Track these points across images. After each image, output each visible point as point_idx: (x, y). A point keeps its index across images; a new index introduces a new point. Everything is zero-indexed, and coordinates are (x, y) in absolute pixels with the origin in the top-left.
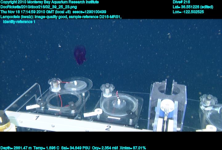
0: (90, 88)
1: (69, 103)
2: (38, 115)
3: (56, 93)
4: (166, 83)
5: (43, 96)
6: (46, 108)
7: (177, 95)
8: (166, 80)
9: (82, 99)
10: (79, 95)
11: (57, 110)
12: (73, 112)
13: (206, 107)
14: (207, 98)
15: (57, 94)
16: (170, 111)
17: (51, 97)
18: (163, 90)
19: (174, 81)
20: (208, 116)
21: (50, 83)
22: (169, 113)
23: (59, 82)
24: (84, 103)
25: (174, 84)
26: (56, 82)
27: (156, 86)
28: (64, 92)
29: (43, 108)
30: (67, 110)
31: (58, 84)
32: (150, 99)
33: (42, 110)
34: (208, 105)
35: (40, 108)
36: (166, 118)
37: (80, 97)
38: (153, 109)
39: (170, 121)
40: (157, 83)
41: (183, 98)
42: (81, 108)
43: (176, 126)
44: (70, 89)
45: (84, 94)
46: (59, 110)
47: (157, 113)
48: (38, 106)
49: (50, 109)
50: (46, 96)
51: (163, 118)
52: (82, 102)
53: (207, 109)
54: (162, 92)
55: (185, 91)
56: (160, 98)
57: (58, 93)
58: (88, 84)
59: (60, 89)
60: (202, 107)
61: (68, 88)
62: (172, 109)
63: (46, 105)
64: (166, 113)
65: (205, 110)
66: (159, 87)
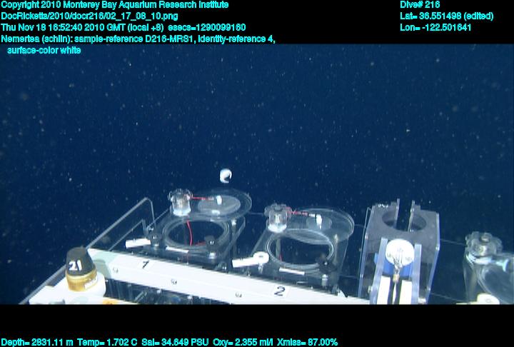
0: (247, 211)
1: (206, 238)
2: (146, 260)
3: (181, 217)
4: (398, 208)
5: (158, 222)
6: (162, 246)
7: (419, 231)
8: (398, 200)
9: (231, 232)
10: (225, 224)
11: (183, 251)
12: (212, 255)
13: (478, 257)
14: (480, 239)
15: (183, 219)
16: (406, 263)
17: (172, 226)
18: (391, 219)
19: (413, 202)
20: (481, 276)
21: (172, 199)
22: (404, 267)
23: (188, 198)
24: (234, 240)
25: (414, 210)
26: (182, 196)
27: (378, 211)
28: (198, 217)
29: (156, 245)
30: (201, 252)
31: (187, 202)
32: (366, 237)
33: (155, 249)
34: (482, 254)
35: (151, 246)
36: (396, 277)
37: (226, 227)
38: (371, 257)
39: (404, 283)
40: (380, 206)
41: (431, 237)
42: (228, 249)
43: (417, 294)
44: (208, 211)
45: (234, 223)
46: (186, 251)
47: (379, 267)
48: (148, 242)
49: (168, 248)
50: (163, 222)
51: (392, 277)
52: (231, 237)
53: (479, 261)
54: (390, 224)
55: (435, 224)
56: (386, 238)
57: (186, 218)
58: (243, 203)
59: (189, 210)
60: (470, 258)
61: (205, 209)
62: (408, 259)
63: (162, 240)
64: (396, 267)
65: (474, 264)
66: (383, 213)
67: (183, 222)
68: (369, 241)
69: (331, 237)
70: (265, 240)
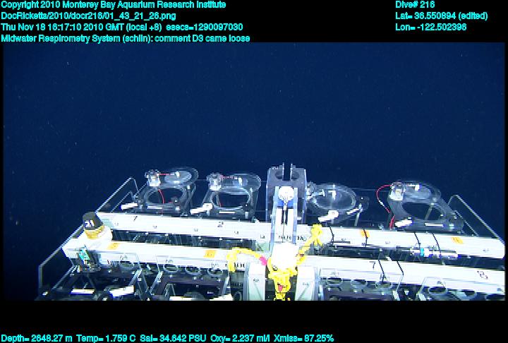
0: (196, 179)
1: (172, 199)
2: (136, 215)
3: (155, 187)
4: (283, 169)
5: (140, 192)
6: (145, 207)
7: (296, 180)
8: (283, 164)
9: (187, 193)
10: (183, 189)
11: (159, 208)
12: (177, 209)
16: (290, 199)
17: (150, 193)
18: (280, 175)
19: (292, 165)
21: (147, 177)
22: (289, 201)
23: (158, 175)
24: (190, 198)
25: (292, 169)
26: (154, 174)
27: (272, 171)
28: (166, 186)
29: (141, 206)
30: (170, 207)
31: (157, 177)
32: (267, 187)
33: (140, 208)
35: (138, 207)
36: (285, 208)
37: (184, 191)
38: (271, 198)
39: (289, 210)
40: (273, 168)
41: (302, 183)
42: (187, 203)
43: (296, 215)
44: (172, 182)
45: (189, 188)
46: (161, 208)
47: (275, 203)
48: (136, 205)
49: (149, 207)
50: (144, 191)
51: (283, 208)
52: (188, 197)
54: (280, 178)
55: (304, 175)
56: (278, 185)
57: (158, 188)
58: (193, 174)
59: (159, 182)
61: (169, 181)
62: (291, 197)
63: (144, 202)
64: (285, 202)
66: (275, 173)
67: (157, 190)
68: (268, 189)
69: (248, 190)
70: (209, 196)
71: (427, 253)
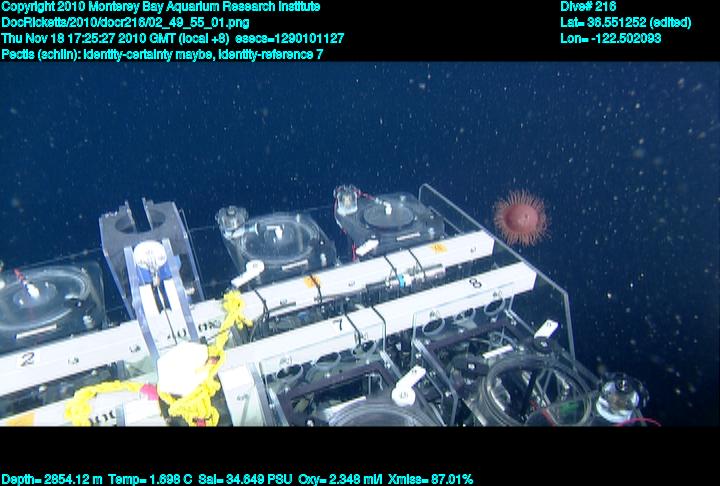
4: (129, 211)
7: (162, 226)
8: (126, 203)
13: (233, 231)
14: (228, 214)
16: (161, 263)
18: (126, 226)
19: (144, 199)
20: (242, 247)
22: (160, 268)
25: (148, 207)
27: (107, 222)
32: (106, 254)
34: (236, 227)
36: (156, 281)
39: (165, 282)
40: (107, 215)
41: (175, 227)
43: (181, 287)
47: (132, 278)
51: (152, 284)
53: (236, 235)
54: (129, 230)
55: (174, 212)
56: (128, 245)
60: (227, 235)
62: (162, 258)
64: (152, 271)
65: (233, 239)
66: (114, 223)
68: (111, 257)
71: (408, 280)
